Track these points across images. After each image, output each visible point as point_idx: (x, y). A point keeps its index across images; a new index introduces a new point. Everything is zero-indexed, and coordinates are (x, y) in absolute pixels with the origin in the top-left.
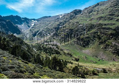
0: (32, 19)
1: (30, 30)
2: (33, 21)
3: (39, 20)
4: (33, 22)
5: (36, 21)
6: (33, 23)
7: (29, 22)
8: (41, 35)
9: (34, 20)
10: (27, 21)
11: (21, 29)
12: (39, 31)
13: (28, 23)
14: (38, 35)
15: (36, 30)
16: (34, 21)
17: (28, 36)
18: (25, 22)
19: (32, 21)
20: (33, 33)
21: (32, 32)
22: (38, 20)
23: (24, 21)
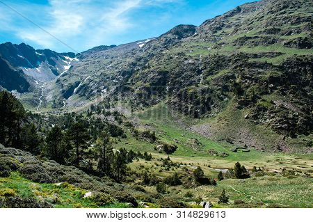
0: (65, 54)
1: (58, 81)
2: (66, 57)
3: (84, 55)
4: (68, 60)
5: (75, 58)
6: (67, 65)
7: (58, 62)
8: (85, 91)
9: (72, 55)
10: (50, 57)
11: (33, 79)
12: (79, 83)
13: (53, 63)
14: (77, 93)
15: (73, 80)
16: (71, 59)
17: (49, 97)
18: (47, 62)
19: (65, 59)
20: (65, 88)
21: (62, 86)
22: (80, 56)
23: (42, 59)
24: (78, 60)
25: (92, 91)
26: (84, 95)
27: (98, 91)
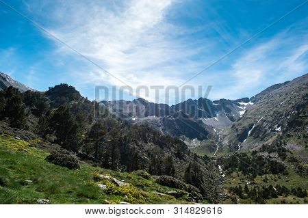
0: (240, 100)
1: (233, 126)
2: (241, 103)
3: (258, 97)
4: (243, 106)
5: (250, 103)
6: (242, 110)
7: (234, 109)
8: (259, 133)
9: (246, 100)
10: (225, 105)
11: (212, 128)
12: (253, 125)
13: (228, 111)
14: (251, 135)
15: (246, 124)
16: (246, 104)
17: (226, 142)
18: (223, 110)
19: (240, 105)
20: (239, 132)
21: (237, 130)
22: (254, 99)
23: (218, 109)
24: (252, 104)
25: (266, 131)
26: (258, 137)
27: (272, 131)
